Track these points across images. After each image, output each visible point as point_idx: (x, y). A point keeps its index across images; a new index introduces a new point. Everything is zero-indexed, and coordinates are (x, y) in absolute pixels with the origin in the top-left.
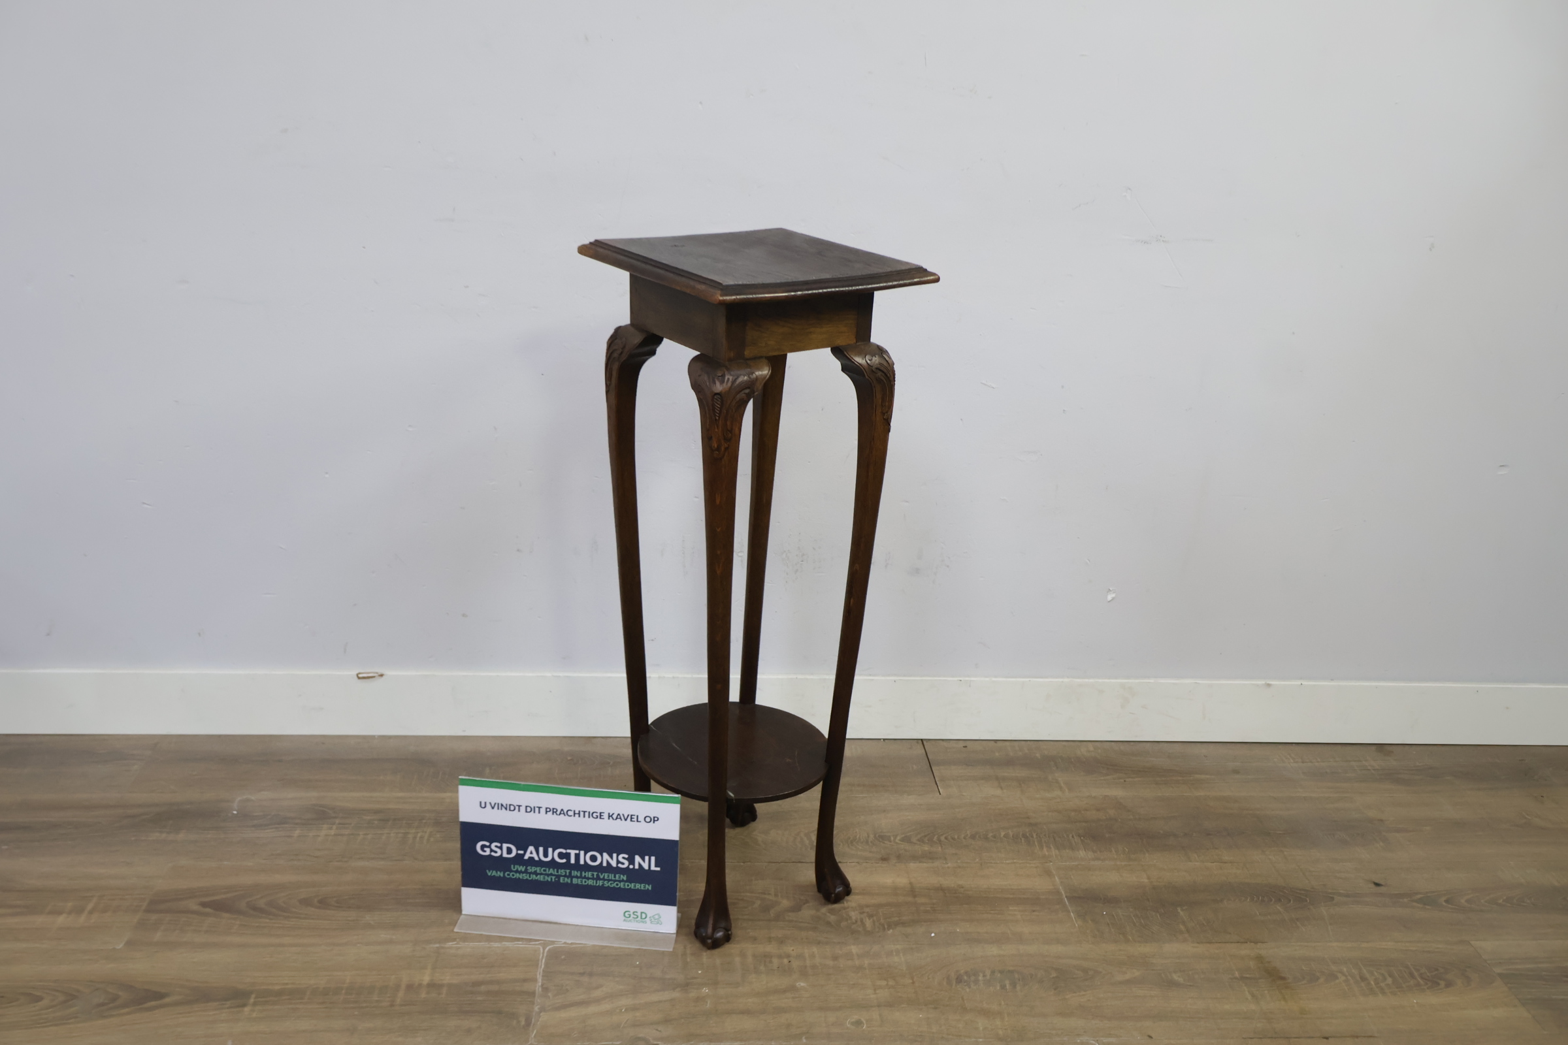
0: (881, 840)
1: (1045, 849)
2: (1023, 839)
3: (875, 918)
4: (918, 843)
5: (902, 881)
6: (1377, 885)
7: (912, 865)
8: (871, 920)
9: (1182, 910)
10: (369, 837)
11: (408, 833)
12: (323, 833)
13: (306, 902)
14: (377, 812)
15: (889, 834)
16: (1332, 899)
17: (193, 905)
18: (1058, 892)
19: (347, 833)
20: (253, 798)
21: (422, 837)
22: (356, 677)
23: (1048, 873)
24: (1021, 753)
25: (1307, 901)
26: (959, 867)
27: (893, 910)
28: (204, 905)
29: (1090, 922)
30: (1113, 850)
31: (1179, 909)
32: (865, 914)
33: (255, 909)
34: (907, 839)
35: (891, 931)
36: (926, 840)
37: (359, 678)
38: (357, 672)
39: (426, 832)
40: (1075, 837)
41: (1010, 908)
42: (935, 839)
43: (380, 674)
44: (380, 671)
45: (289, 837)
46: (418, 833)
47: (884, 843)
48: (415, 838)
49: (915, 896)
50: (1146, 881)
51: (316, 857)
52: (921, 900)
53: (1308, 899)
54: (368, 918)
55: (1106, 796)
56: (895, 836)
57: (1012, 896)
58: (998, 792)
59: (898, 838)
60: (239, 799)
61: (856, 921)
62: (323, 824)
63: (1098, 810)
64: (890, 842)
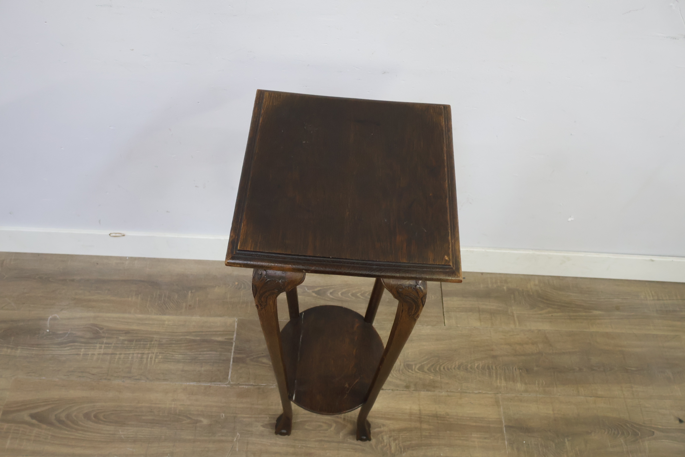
0: (407, 368)
1: (498, 381)
2: (487, 370)
3: (397, 442)
4: (428, 372)
5: (415, 408)
6: (681, 421)
7: (423, 393)
8: (395, 444)
9: (568, 440)
10: (122, 356)
11: (143, 353)
12: (96, 352)
13: (87, 416)
14: (127, 332)
15: (411, 363)
16: (653, 432)
17: (25, 416)
18: (501, 422)
19: (110, 352)
20: (58, 317)
21: (151, 358)
22: (109, 235)
23: (497, 403)
24: (495, 286)
25: (638, 435)
26: (449, 396)
27: (408, 434)
28: (33, 416)
29: (515, 450)
30: (537, 382)
31: (566, 440)
32: (392, 438)
33: (60, 421)
34: (421, 369)
35: (405, 453)
36: (432, 369)
37: (110, 236)
38: (110, 233)
39: (153, 353)
40: (517, 370)
41: (473, 435)
42: (437, 369)
43: (122, 235)
44: (123, 232)
45: (77, 354)
46: (149, 353)
47: (408, 371)
48: (147, 358)
49: (421, 422)
50: (551, 412)
51: (93, 374)
52: (425, 426)
53: (640, 433)
54: (122, 432)
55: (540, 330)
56: (416, 365)
57: (474, 424)
58: (477, 324)
59: (417, 367)
60: (51, 317)
61: (386, 444)
62: (97, 343)
63: (533, 344)
64: (412, 370)
